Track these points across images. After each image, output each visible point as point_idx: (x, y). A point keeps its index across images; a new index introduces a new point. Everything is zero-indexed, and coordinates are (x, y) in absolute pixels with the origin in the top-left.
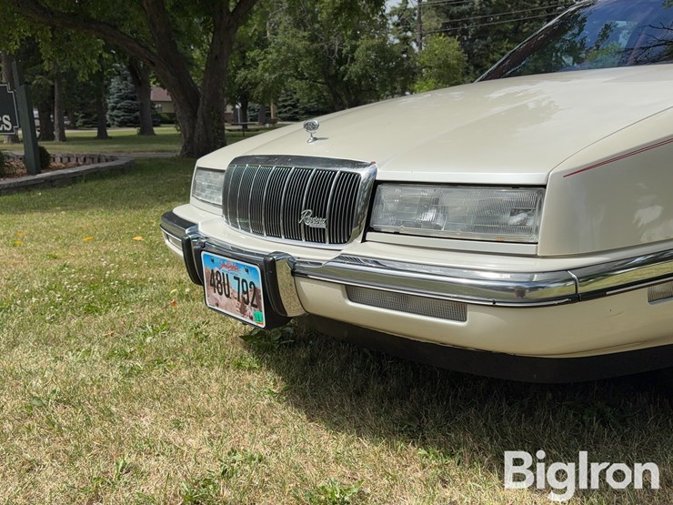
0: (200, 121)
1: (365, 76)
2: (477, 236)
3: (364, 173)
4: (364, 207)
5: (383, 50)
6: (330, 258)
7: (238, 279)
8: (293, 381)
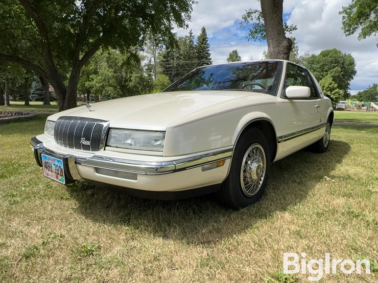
0: (66, 100)
1: (135, 86)
2: (144, 148)
3: (105, 125)
4: (105, 136)
5: (141, 78)
6: (90, 157)
7: (55, 165)
8: (83, 203)
